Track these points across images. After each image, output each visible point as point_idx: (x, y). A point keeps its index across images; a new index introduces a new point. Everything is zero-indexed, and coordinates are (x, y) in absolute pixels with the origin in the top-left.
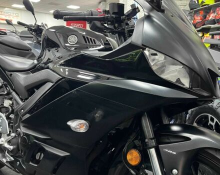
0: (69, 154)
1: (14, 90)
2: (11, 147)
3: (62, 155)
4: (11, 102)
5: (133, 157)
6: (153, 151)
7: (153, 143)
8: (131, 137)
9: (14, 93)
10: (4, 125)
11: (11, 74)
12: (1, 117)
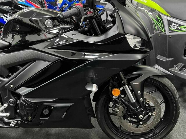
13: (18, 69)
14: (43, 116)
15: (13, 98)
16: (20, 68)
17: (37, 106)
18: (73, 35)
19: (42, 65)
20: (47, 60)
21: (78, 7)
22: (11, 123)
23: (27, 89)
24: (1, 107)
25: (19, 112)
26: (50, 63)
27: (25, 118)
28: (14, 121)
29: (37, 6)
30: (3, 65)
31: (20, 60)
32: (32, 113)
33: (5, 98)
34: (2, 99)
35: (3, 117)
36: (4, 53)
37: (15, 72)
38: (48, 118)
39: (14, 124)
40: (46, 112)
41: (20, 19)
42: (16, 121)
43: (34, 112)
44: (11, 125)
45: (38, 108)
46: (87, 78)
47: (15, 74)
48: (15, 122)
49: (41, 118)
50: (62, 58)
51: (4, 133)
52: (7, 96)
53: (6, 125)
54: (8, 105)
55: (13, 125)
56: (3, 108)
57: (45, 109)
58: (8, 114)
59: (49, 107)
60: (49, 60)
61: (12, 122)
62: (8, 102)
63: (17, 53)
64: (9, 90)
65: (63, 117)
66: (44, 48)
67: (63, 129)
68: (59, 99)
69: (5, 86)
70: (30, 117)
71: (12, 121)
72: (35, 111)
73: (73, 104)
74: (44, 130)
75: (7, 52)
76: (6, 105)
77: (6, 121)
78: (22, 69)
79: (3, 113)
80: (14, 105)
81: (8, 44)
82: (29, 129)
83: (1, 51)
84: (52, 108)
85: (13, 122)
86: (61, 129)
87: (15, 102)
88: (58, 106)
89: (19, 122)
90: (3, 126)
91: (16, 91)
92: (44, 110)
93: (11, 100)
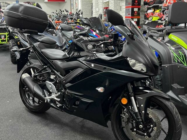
0: (93, 101)
1: (55, 70)
2: (59, 99)
3: (90, 102)
4: (55, 76)
5: (124, 101)
6: (133, 98)
7: (133, 94)
8: (122, 93)
9: (55, 71)
10: (53, 88)
11: (53, 61)
12: (51, 84)
14: (75, 105)
15: (64, 90)
16: (71, 71)
18: (100, 55)
19: (79, 71)
20: (83, 68)
25: (65, 100)
26: (83, 70)
27: (67, 105)
28: (60, 104)
35: (56, 100)
38: (77, 107)
41: (76, 43)
44: (58, 105)
47: (67, 75)
49: (73, 106)
50: (89, 67)
52: (61, 88)
54: (60, 93)
55: (58, 106)
56: (57, 95)
64: (63, 84)
66: (83, 61)
69: (61, 81)
75: (67, 61)
79: (57, 98)
81: (69, 56)
87: (64, 93)
92: (77, 102)
93: (62, 90)
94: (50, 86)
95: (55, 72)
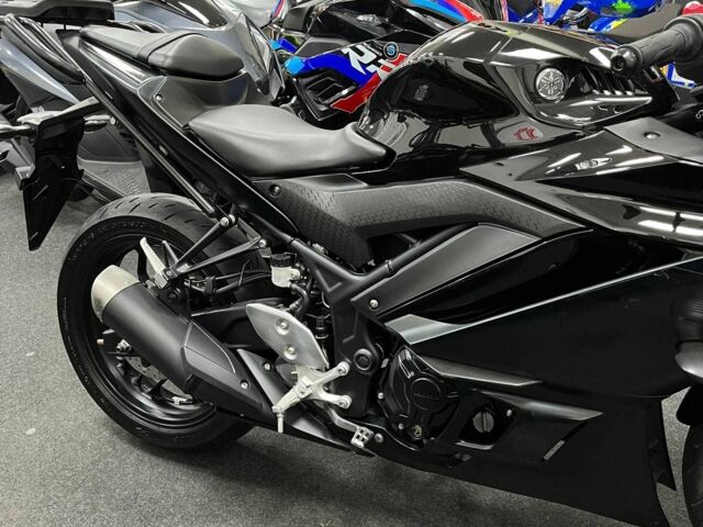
0: (597, 415)
1: (294, 235)
2: (347, 401)
9: (297, 243)
10: (302, 342)
11: (273, 186)
12: (282, 320)
13: (405, 246)
14: (470, 434)
15: (371, 347)
16: (413, 244)
17: (453, 395)
18: (649, 136)
19: (501, 244)
20: (524, 224)
21: (699, 19)
22: (356, 435)
23: (428, 323)
24: (327, 370)
25: (383, 400)
26: (536, 239)
27: (401, 427)
28: (364, 429)
29: (474, 12)
30: (355, 224)
31: (419, 215)
32: (432, 416)
33: (345, 341)
34: (335, 344)
35: (329, 405)
36: (365, 185)
37: (392, 257)
38: (488, 448)
39: (363, 440)
40: (484, 422)
42: (371, 432)
43: (439, 413)
44: (354, 441)
45: (456, 402)
46: (681, 318)
47: (390, 262)
48: (367, 435)
49: (462, 443)
50: (589, 224)
51: (314, 460)
52: (352, 337)
53: (334, 436)
54: (352, 367)
55: (360, 444)
56: (333, 374)
57: (483, 411)
58: (345, 400)
59: (498, 408)
60: (533, 228)
61: (358, 433)
62: (351, 359)
63: (411, 189)
64: (361, 316)
65: (547, 457)
66: (519, 179)
67: (525, 501)
68: (544, 384)
69: (354, 299)
70: (419, 428)
71: (358, 427)
72: (444, 409)
73: (599, 414)
74: (450, 483)
75: (374, 181)
76: (344, 366)
77: (337, 423)
78: (419, 246)
79: (328, 392)
80: (370, 374)
81: (384, 152)
82: (397, 465)
83: (355, 176)
84: (509, 412)
85: (362, 432)
86: (514, 495)
87: (375, 363)
88: (536, 412)
89: (379, 435)
90: (325, 436)
91: (386, 324)
92: (479, 415)
93: (363, 351)
94: (283, 332)
95: (294, 250)
